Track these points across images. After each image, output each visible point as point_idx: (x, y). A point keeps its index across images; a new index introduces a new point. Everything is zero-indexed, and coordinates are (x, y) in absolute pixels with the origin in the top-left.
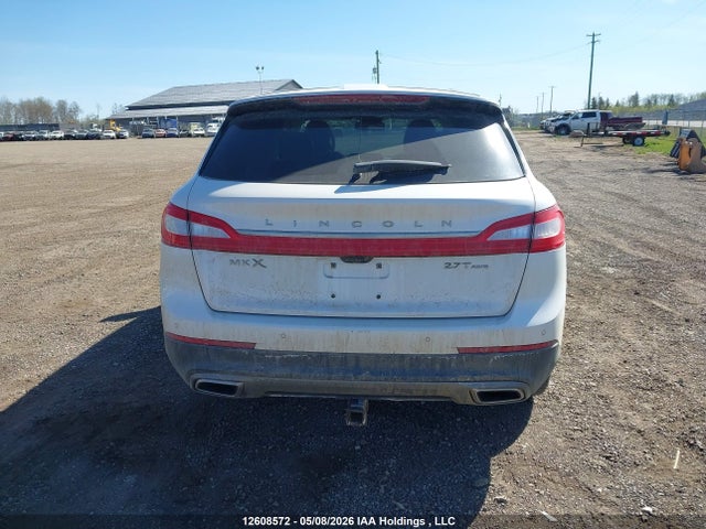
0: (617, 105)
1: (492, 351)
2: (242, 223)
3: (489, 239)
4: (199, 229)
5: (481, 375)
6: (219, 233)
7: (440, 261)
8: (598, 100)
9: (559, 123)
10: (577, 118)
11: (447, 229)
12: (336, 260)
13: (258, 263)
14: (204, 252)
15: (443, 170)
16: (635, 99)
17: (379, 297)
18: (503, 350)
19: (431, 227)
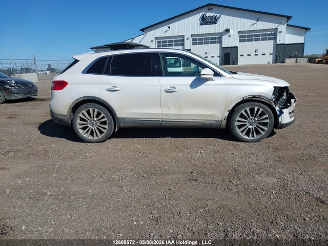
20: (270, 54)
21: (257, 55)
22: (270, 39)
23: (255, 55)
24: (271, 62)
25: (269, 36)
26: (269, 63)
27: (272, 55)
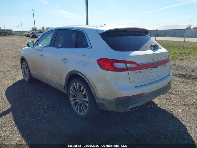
0: (39, 30)
2: (139, 62)
4: (129, 65)
6: (134, 66)
8: (34, 28)
9: (33, 34)
10: (38, 33)
12: (152, 68)
13: (140, 72)
14: (131, 71)
16: (43, 28)
17: (158, 75)
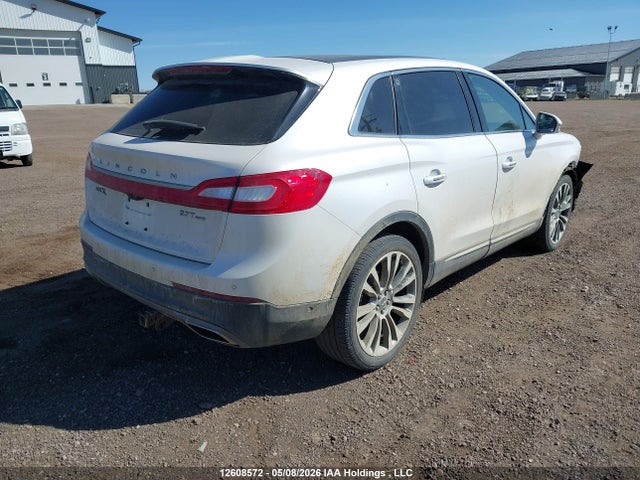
1: (194, 291)
3: (200, 194)
5: (186, 309)
7: (177, 208)
11: (173, 181)
13: (104, 191)
15: (196, 131)
17: (146, 229)
18: (201, 293)
19: (164, 178)
20: (77, 84)
21: (49, 85)
22: (69, 53)
23: (45, 85)
24: (83, 101)
25: (65, 45)
26: (78, 102)
27: (81, 87)
